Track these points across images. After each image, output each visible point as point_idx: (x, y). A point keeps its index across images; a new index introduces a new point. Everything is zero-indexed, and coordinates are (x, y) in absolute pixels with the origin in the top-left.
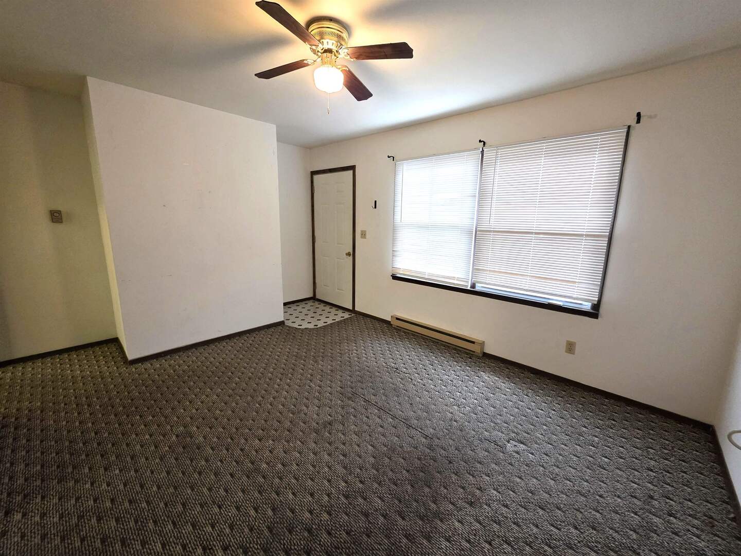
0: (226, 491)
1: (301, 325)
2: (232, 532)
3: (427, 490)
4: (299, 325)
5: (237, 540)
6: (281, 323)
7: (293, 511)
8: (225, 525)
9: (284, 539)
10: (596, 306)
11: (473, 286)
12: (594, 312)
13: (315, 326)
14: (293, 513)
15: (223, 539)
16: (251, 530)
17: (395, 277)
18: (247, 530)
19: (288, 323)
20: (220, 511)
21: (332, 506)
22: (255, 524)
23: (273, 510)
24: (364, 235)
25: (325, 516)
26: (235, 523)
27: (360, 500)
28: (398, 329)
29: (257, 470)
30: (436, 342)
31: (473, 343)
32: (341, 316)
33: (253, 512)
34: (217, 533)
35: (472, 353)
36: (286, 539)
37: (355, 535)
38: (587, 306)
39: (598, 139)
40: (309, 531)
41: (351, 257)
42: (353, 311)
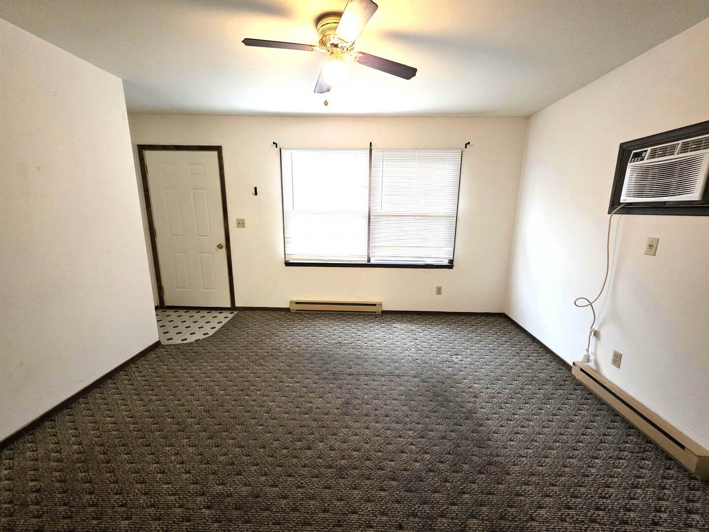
0: (341, 500)
1: (186, 339)
2: (389, 516)
3: (452, 404)
4: (182, 340)
5: (400, 516)
6: (157, 345)
7: (405, 470)
8: (378, 517)
9: (425, 487)
10: (451, 262)
11: (369, 260)
12: (450, 265)
13: (204, 334)
14: (408, 471)
15: (390, 524)
16: (398, 502)
17: (288, 264)
18: (396, 505)
19: (164, 342)
20: (359, 514)
21: (422, 448)
22: (396, 497)
23: (393, 480)
24: (241, 223)
25: (427, 456)
26: (382, 510)
27: (430, 433)
28: (300, 313)
29: (342, 469)
31: (375, 305)
32: (224, 318)
33: (383, 494)
34: (380, 526)
35: (373, 314)
36: (426, 486)
37: (453, 452)
38: (446, 262)
40: (430, 470)
41: (224, 250)
42: (233, 308)
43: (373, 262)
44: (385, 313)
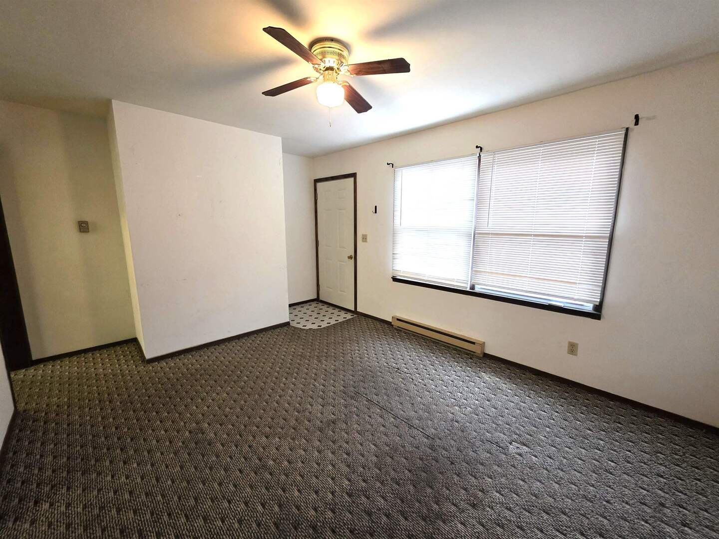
0: (235, 486)
1: (305, 326)
2: (241, 527)
3: (429, 490)
4: (303, 326)
5: (245, 535)
6: (287, 324)
7: (298, 508)
8: (234, 519)
9: (290, 535)
10: (599, 308)
11: (473, 287)
12: (597, 313)
13: (319, 326)
14: (298, 510)
15: (233, 533)
16: (259, 525)
17: (395, 279)
18: (254, 525)
19: (293, 324)
20: (230, 506)
21: (336, 504)
22: (262, 519)
23: (280, 506)
24: (365, 238)
25: (330, 514)
26: (243, 518)
27: (363, 498)
28: (399, 330)
29: (264, 466)
30: (436, 342)
31: (474, 343)
32: (343, 317)
33: (260, 508)
34: (227, 527)
35: (472, 353)
36: (292, 535)
37: (359, 533)
38: (589, 308)
39: (596, 141)
40: (314, 528)
41: (353, 260)
42: (355, 312)
43: (478, 289)
44: (487, 356)
